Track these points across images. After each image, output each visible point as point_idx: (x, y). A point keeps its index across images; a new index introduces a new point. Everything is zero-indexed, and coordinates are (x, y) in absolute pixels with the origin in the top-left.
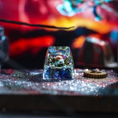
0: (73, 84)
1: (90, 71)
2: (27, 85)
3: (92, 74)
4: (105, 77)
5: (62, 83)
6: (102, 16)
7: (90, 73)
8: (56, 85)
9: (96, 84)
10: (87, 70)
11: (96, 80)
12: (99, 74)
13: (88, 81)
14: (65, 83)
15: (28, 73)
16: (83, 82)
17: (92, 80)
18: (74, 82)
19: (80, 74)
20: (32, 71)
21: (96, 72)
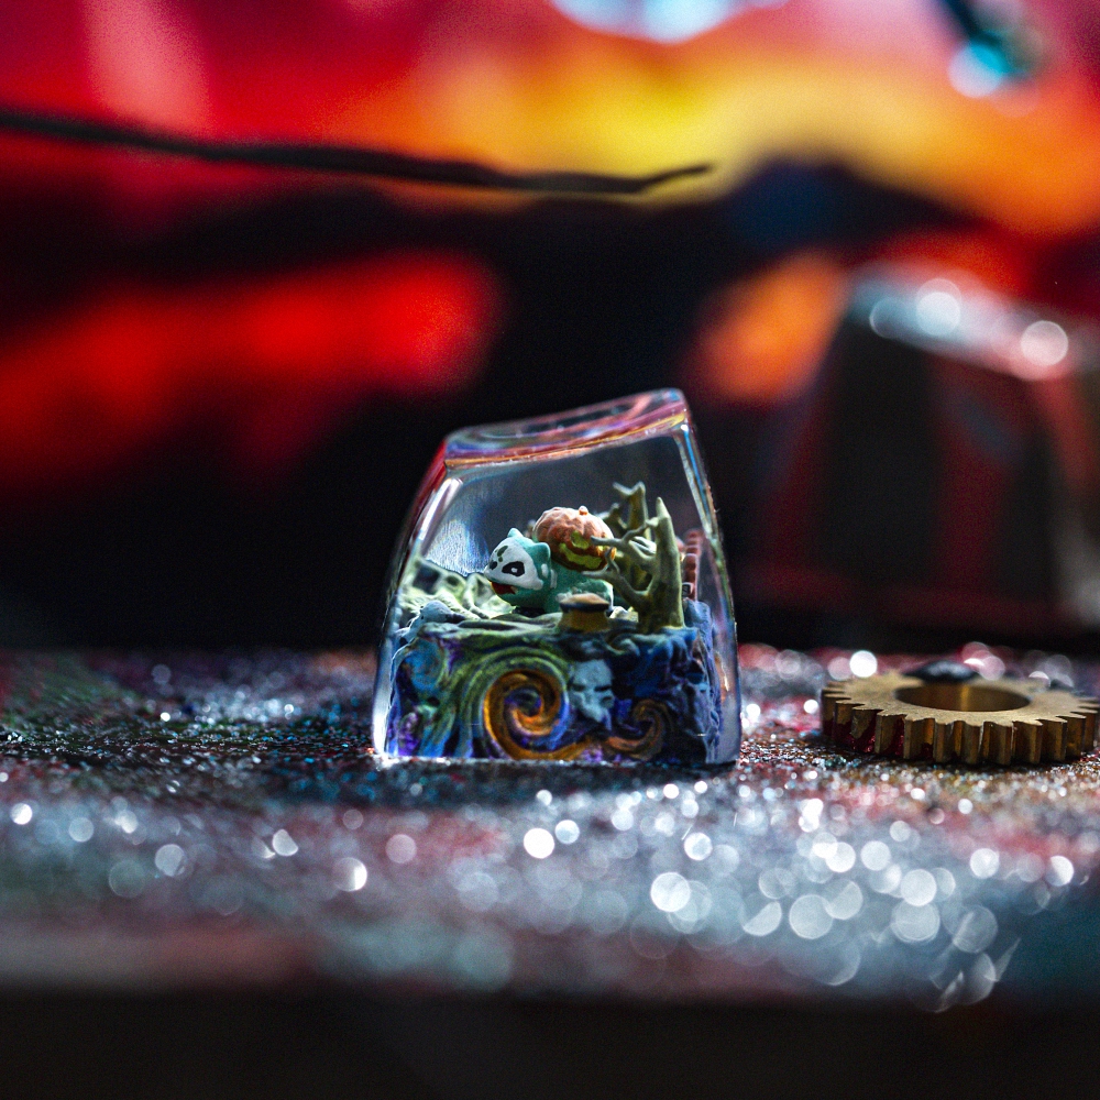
0: (696, 845)
1: (896, 680)
3: (916, 714)
4: (1072, 759)
5: (570, 830)
6: (1041, 38)
7: (891, 708)
10: (863, 664)
11: (970, 794)
12: (1006, 718)
13: (866, 797)
14: (599, 827)
15: (179, 701)
16: (812, 809)
17: (918, 788)
18: (706, 822)
19: (785, 715)
20: (226, 678)
21: (965, 693)
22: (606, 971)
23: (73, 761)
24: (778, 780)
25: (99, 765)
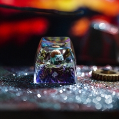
0: (80, 91)
1: (100, 70)
2: (15, 93)
3: (103, 75)
5: (64, 90)
7: (100, 74)
8: (56, 93)
9: (111, 91)
11: (111, 84)
12: (114, 75)
13: (98, 85)
14: (68, 89)
16: (92, 87)
18: (81, 89)
19: (87, 74)
21: (109, 72)
22: (72, 108)
23: (4, 81)
24: (88, 83)
25: (7, 81)
